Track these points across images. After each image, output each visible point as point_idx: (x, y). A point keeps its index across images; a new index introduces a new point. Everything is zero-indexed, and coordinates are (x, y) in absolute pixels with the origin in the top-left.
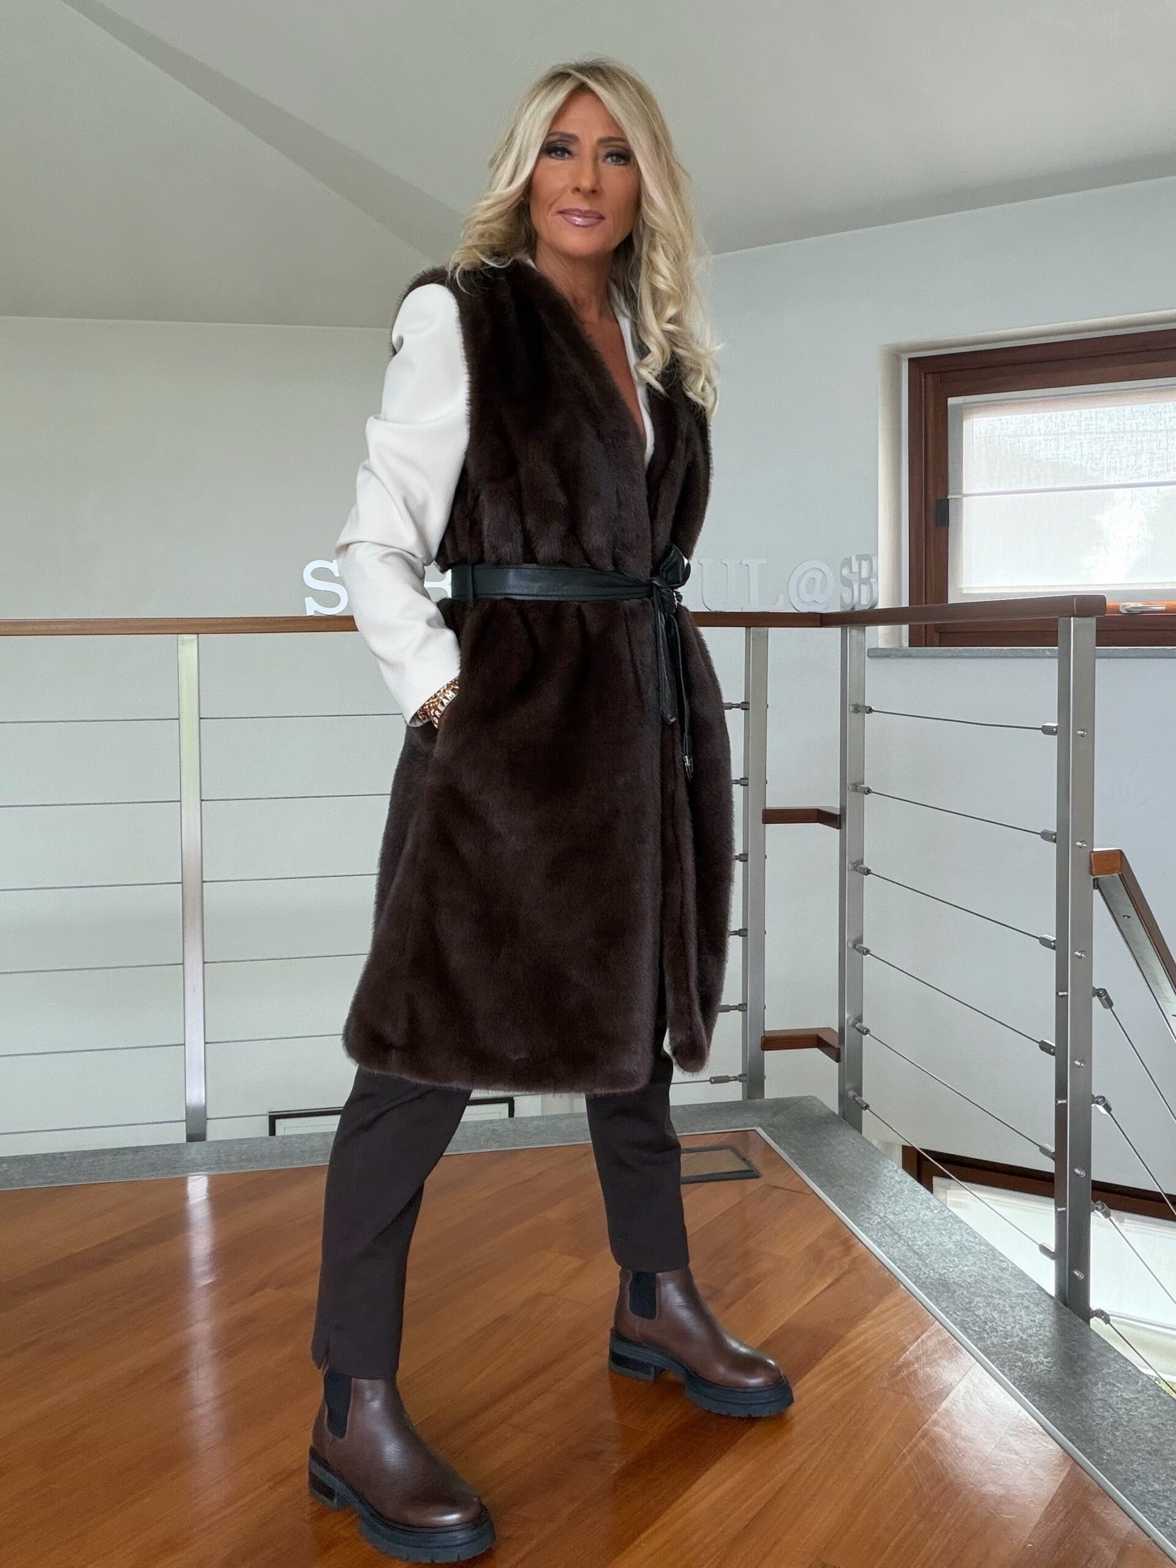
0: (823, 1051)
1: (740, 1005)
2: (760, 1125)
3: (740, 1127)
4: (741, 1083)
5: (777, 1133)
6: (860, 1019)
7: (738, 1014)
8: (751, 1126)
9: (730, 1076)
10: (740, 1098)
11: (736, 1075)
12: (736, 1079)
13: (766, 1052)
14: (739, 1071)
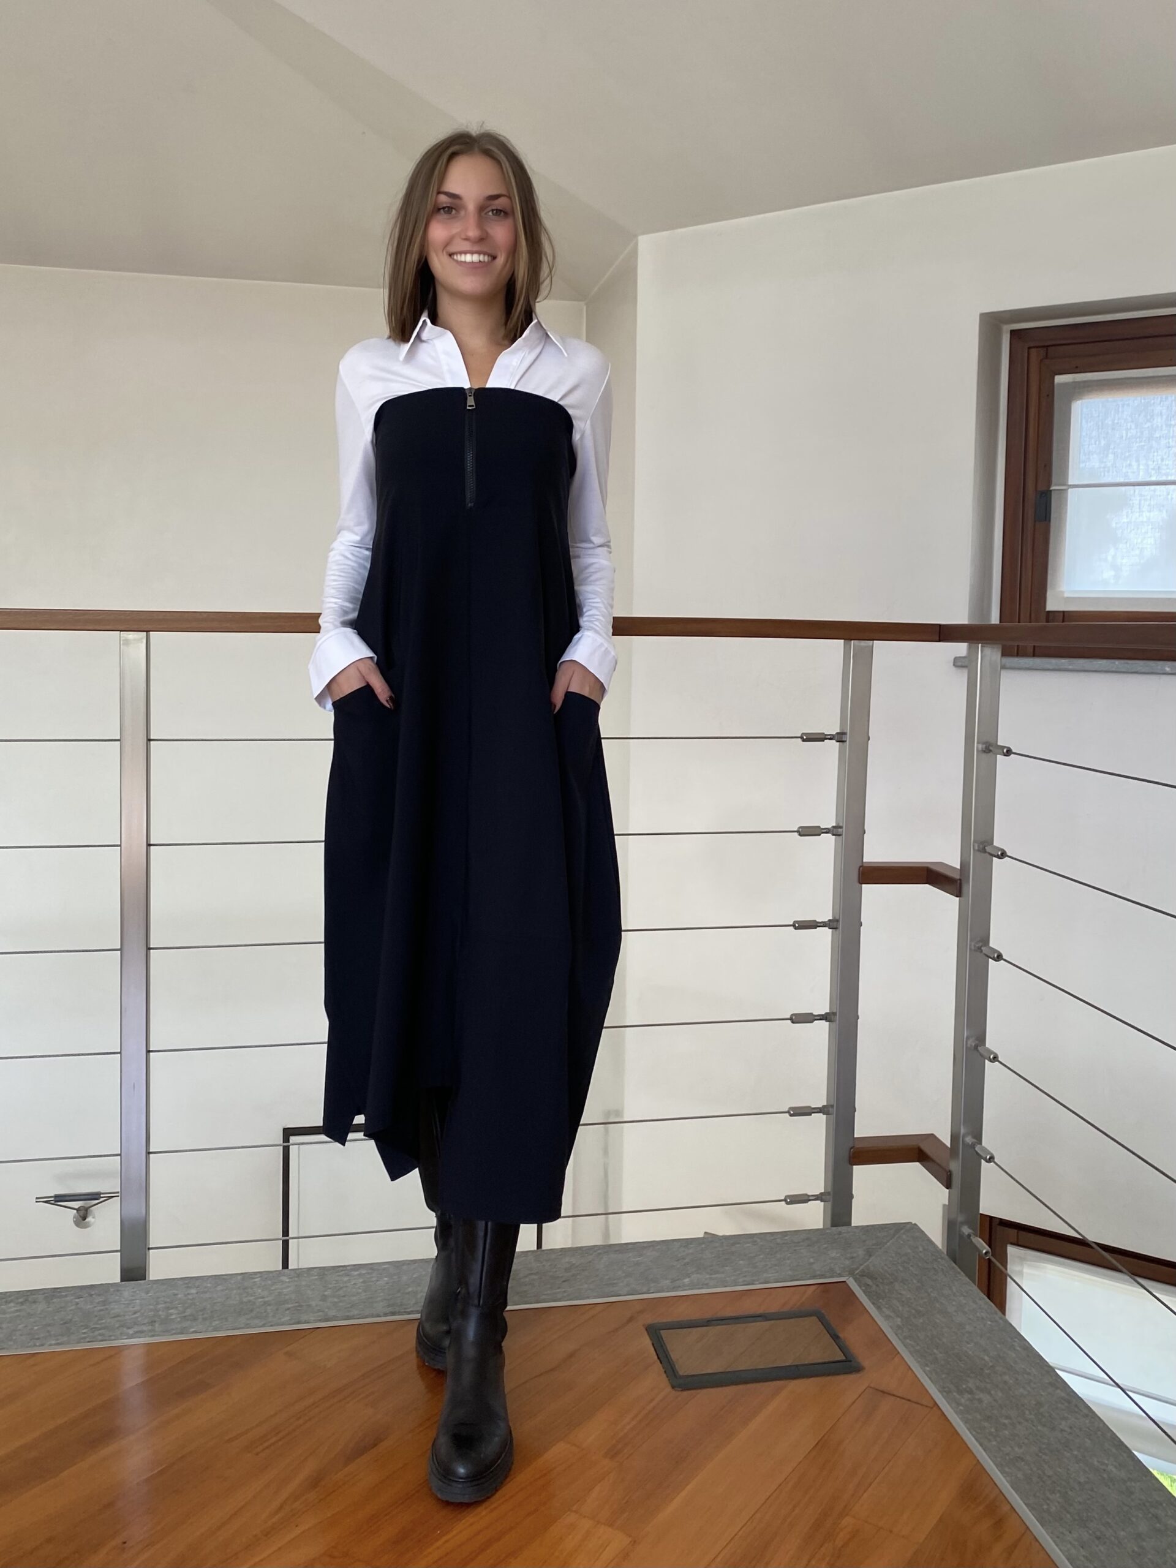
0: (924, 1167)
1: (824, 1106)
2: (851, 1273)
3: (826, 1278)
4: (823, 1203)
5: (874, 1288)
6: (978, 1136)
7: (821, 1118)
8: (840, 1275)
9: (810, 1194)
10: (821, 1227)
11: (817, 1193)
12: (817, 1198)
13: (855, 1167)
14: (818, 1187)
